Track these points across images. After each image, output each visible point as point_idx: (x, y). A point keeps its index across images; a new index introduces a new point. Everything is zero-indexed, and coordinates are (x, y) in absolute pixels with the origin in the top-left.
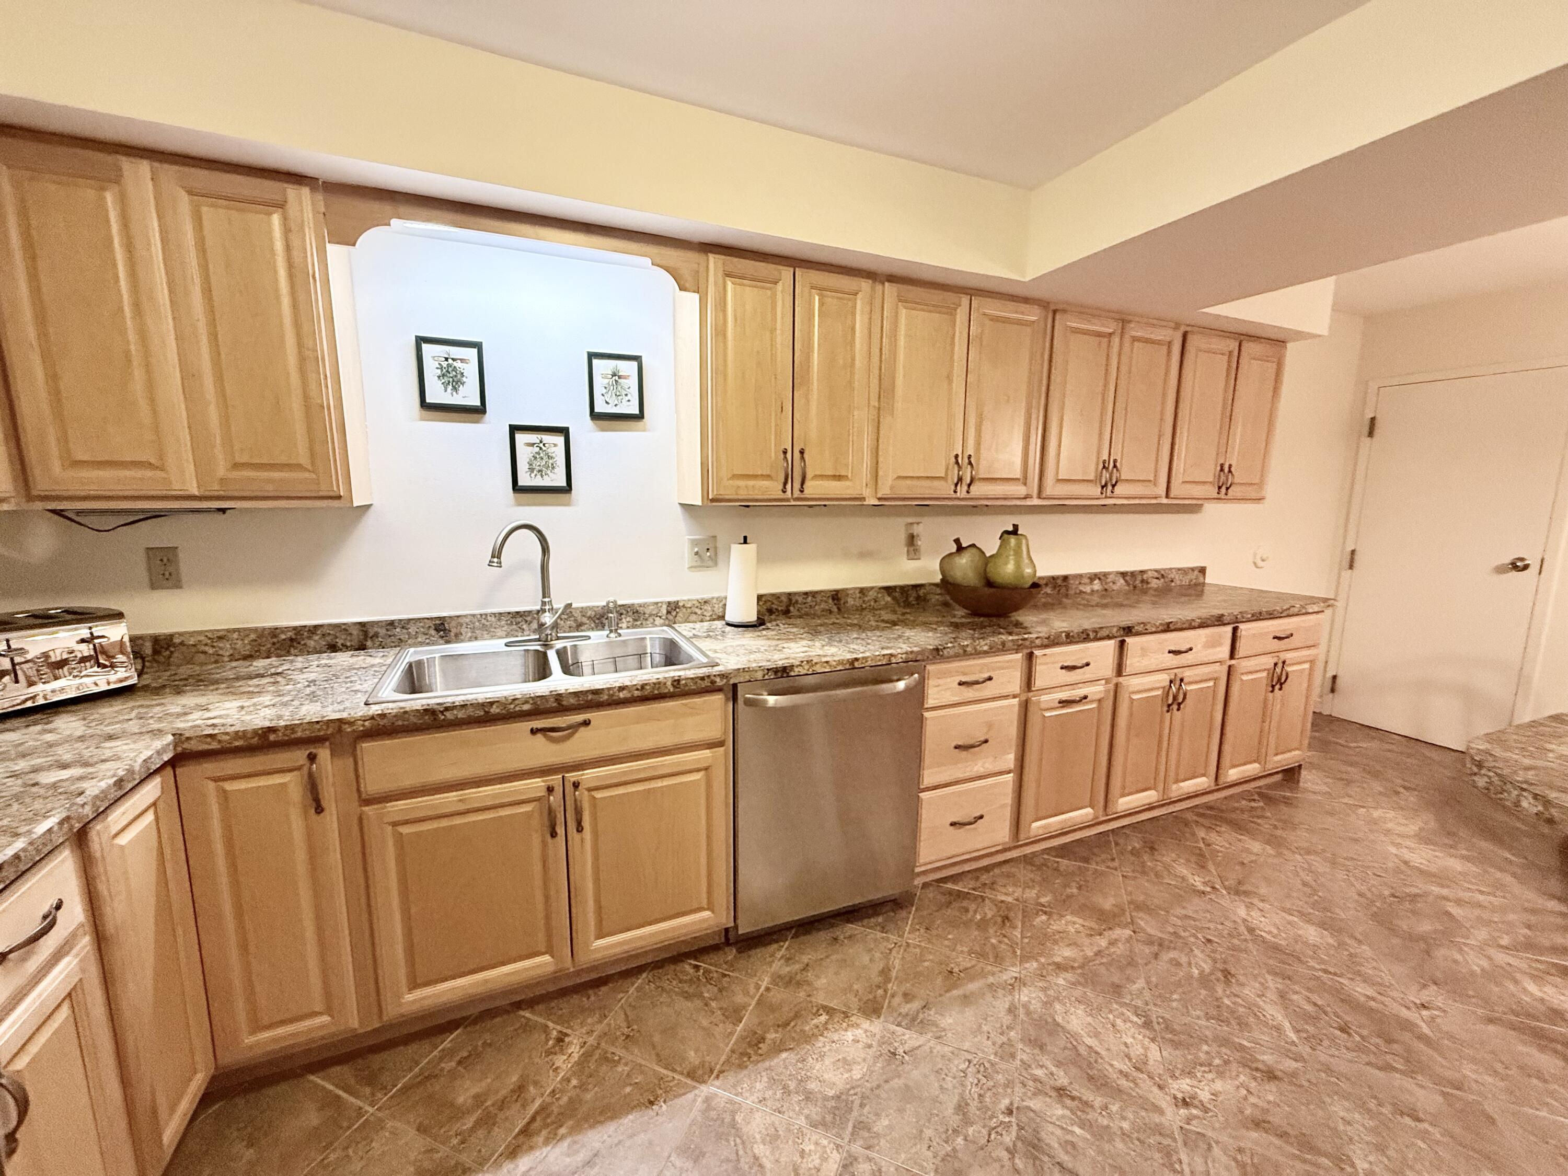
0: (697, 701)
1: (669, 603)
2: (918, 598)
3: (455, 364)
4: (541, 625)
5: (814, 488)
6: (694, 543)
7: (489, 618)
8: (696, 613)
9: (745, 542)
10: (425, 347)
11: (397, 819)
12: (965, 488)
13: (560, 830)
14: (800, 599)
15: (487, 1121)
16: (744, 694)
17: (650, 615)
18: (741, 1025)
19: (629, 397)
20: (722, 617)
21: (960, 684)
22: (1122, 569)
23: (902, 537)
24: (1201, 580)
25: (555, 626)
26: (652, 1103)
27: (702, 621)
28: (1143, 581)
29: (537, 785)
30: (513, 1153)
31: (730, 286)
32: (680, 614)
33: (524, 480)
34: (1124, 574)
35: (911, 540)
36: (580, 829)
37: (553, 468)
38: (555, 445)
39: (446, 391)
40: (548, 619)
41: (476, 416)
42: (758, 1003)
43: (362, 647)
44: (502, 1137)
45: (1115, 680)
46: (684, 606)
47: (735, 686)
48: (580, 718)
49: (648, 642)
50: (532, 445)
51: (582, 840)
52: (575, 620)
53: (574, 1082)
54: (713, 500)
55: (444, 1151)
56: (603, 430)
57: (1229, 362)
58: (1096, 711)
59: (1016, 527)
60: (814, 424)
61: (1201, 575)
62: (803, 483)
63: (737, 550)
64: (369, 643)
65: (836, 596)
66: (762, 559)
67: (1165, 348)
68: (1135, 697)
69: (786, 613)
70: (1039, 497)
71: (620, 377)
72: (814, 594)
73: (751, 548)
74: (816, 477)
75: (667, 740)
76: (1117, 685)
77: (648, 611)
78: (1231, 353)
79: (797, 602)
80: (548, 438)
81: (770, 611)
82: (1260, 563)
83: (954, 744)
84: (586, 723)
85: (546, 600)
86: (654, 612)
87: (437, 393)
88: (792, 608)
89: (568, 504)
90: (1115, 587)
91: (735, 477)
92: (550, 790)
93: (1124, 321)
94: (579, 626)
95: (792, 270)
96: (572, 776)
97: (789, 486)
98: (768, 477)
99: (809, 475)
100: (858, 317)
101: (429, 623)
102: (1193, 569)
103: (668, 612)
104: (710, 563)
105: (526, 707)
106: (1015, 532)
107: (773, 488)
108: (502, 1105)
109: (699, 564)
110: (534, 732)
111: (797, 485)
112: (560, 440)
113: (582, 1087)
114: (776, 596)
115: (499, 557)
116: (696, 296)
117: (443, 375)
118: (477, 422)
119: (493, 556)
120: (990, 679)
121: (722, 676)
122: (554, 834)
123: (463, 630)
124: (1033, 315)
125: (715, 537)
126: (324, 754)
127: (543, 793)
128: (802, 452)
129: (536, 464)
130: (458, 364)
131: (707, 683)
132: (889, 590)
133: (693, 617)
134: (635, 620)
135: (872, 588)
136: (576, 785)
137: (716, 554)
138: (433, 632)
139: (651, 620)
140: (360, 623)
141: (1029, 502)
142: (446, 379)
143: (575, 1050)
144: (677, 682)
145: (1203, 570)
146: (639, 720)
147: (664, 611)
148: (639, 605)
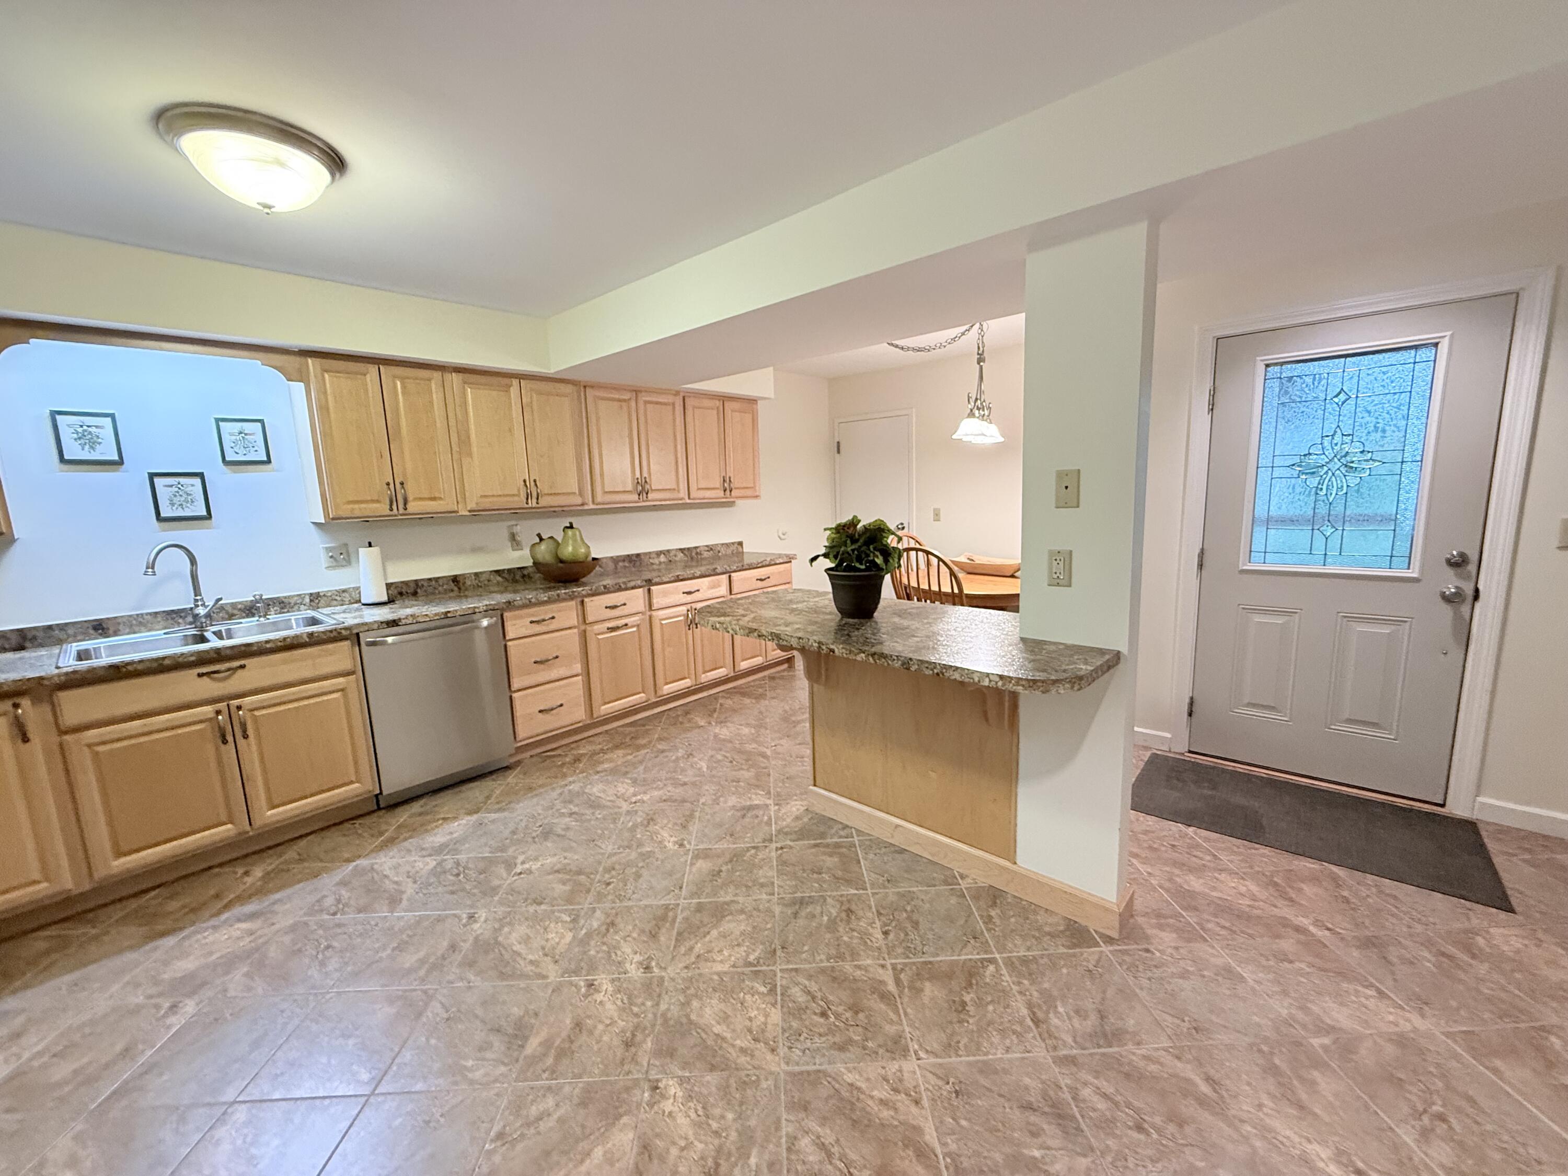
0: (331, 646)
1: (311, 594)
2: (524, 576)
3: (90, 429)
4: (196, 616)
5: (413, 507)
6: (330, 550)
7: (145, 617)
8: (336, 600)
9: (370, 545)
10: (58, 417)
11: (92, 741)
12: (534, 501)
13: (230, 738)
15: (194, 911)
16: (366, 638)
17: (296, 603)
18: (383, 837)
19: (256, 448)
20: (360, 601)
21: (532, 622)
22: (682, 547)
23: (505, 534)
24: (740, 549)
25: (208, 616)
28: (697, 553)
29: (208, 710)
31: (326, 376)
32: (322, 601)
33: (166, 513)
34: (682, 550)
35: (513, 537)
36: (246, 737)
37: (192, 502)
38: (192, 485)
39: (83, 449)
40: (201, 611)
41: (114, 465)
42: (397, 827)
43: (21, 648)
45: (648, 613)
46: (324, 595)
47: (358, 634)
48: (236, 664)
49: (293, 621)
50: (171, 486)
51: (249, 745)
52: (227, 612)
54: (333, 519)
56: (235, 472)
57: (718, 414)
58: (636, 634)
59: (571, 524)
60: (409, 466)
61: (739, 547)
62: (405, 504)
63: (363, 552)
64: (28, 644)
65: (455, 579)
66: (385, 558)
67: (670, 408)
68: (663, 622)
69: (415, 594)
70: (593, 502)
71: (246, 434)
72: (437, 579)
73: (375, 550)
74: (415, 499)
75: (308, 673)
76: (650, 617)
77: (292, 601)
78: (718, 408)
79: (423, 586)
80: (185, 481)
81: (401, 594)
82: (782, 537)
83: (533, 660)
84: (243, 667)
85: (198, 598)
86: (299, 601)
87: (73, 451)
88: (419, 591)
89: (209, 528)
90: (677, 559)
91: (350, 502)
92: (218, 712)
93: (637, 392)
94: (231, 616)
95: (377, 367)
96: (235, 703)
97: (394, 507)
98: (378, 501)
99: (410, 498)
100: (434, 396)
101: (86, 625)
102: (733, 543)
103: (311, 600)
104: (344, 563)
105: (193, 658)
106: (571, 527)
107: (383, 508)
108: (205, 903)
109: (335, 564)
110: (200, 675)
111: (401, 506)
112: (196, 481)
113: (265, 883)
115: (153, 568)
116: (301, 385)
117: (80, 438)
118: (115, 471)
119: (147, 568)
120: (553, 618)
121: (346, 629)
122: (225, 742)
123: (121, 627)
124: (569, 389)
125: (346, 545)
126: (26, 702)
127: (212, 715)
128: (402, 484)
129: (176, 500)
130: (93, 430)
131: (335, 634)
132: (498, 572)
133: (335, 603)
134: (282, 608)
135: (485, 572)
136: (239, 708)
137: (348, 555)
138: (92, 632)
139: (296, 607)
140: (18, 630)
141: (586, 507)
142: (82, 441)
144: (311, 635)
145: (740, 544)
146: (285, 662)
147: (307, 600)
148: (285, 597)
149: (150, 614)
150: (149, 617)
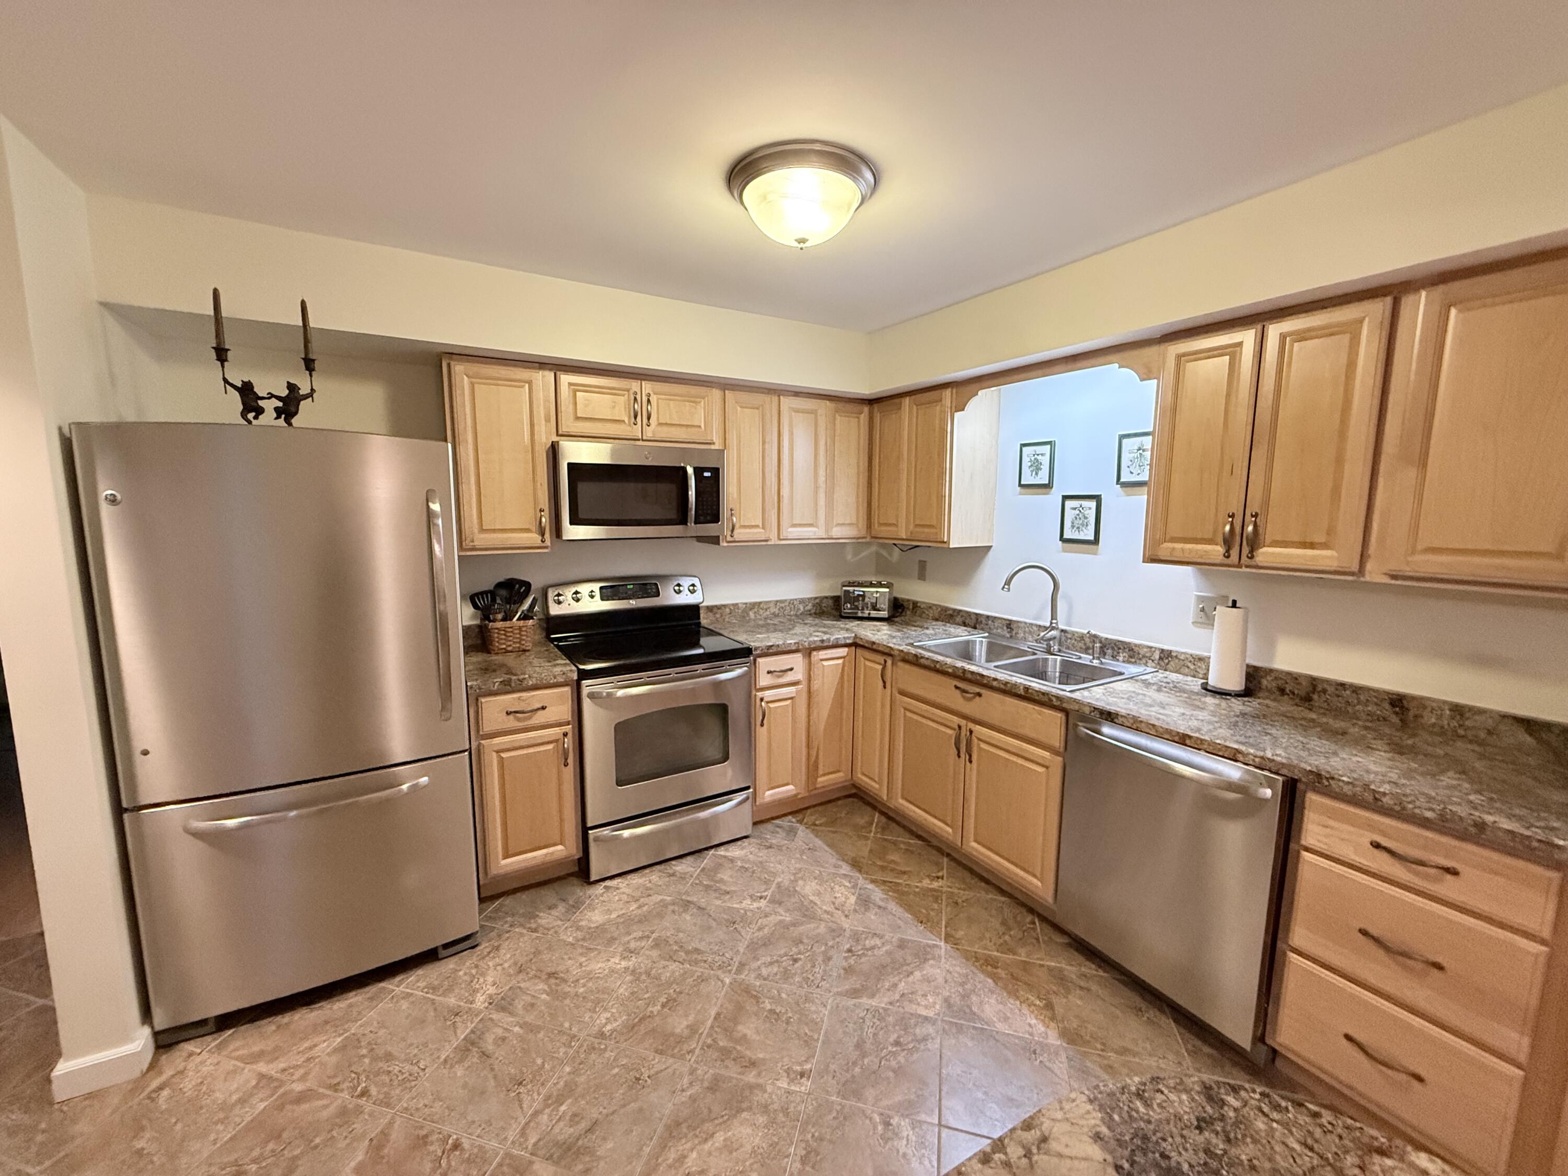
1: (1162, 651)
3: (1038, 457)
6: (1200, 599)
8: (1188, 667)
9: (1234, 604)
10: (1025, 448)
11: (905, 705)
13: (962, 755)
14: (1330, 689)
15: (883, 868)
17: (1144, 656)
18: (999, 954)
26: (921, 922)
27: (1194, 676)
29: (955, 720)
30: (873, 881)
31: (1182, 362)
32: (1172, 663)
33: (1067, 535)
36: (970, 760)
37: (1088, 525)
38: (1090, 508)
39: (1032, 475)
40: (1050, 634)
41: (1044, 490)
42: (1025, 962)
44: (879, 876)
46: (1176, 657)
48: (976, 689)
50: (1075, 509)
51: (971, 770)
52: (1085, 644)
53: (917, 890)
54: (1150, 560)
55: (865, 861)
56: (1125, 495)
65: (1398, 702)
69: (1307, 700)
71: (1143, 451)
72: (1356, 690)
73: (1236, 612)
77: (1142, 652)
80: (1085, 503)
83: (1358, 924)
84: (979, 695)
85: (1054, 621)
86: (1148, 655)
87: (1027, 479)
89: (1095, 554)
92: (959, 727)
94: (1086, 649)
95: (1260, 327)
103: (1161, 658)
105: (951, 670)
108: (892, 870)
109: (1201, 620)
110: (957, 687)
112: (1093, 504)
113: (915, 894)
114: (1295, 678)
115: (1009, 585)
116: (1154, 382)
117: (1031, 466)
118: (1048, 494)
119: (1005, 584)
122: (959, 755)
123: (1020, 631)
126: (889, 661)
129: (1076, 522)
130: (1040, 457)
133: (1185, 670)
134: (1131, 657)
136: (971, 731)
139: (1144, 661)
142: (1032, 468)
143: (935, 885)
147: (1157, 656)
148: (1136, 645)
149: (1036, 625)
150: (1035, 628)
